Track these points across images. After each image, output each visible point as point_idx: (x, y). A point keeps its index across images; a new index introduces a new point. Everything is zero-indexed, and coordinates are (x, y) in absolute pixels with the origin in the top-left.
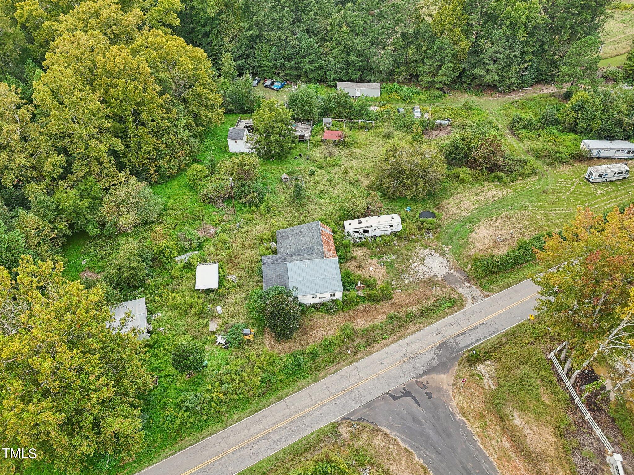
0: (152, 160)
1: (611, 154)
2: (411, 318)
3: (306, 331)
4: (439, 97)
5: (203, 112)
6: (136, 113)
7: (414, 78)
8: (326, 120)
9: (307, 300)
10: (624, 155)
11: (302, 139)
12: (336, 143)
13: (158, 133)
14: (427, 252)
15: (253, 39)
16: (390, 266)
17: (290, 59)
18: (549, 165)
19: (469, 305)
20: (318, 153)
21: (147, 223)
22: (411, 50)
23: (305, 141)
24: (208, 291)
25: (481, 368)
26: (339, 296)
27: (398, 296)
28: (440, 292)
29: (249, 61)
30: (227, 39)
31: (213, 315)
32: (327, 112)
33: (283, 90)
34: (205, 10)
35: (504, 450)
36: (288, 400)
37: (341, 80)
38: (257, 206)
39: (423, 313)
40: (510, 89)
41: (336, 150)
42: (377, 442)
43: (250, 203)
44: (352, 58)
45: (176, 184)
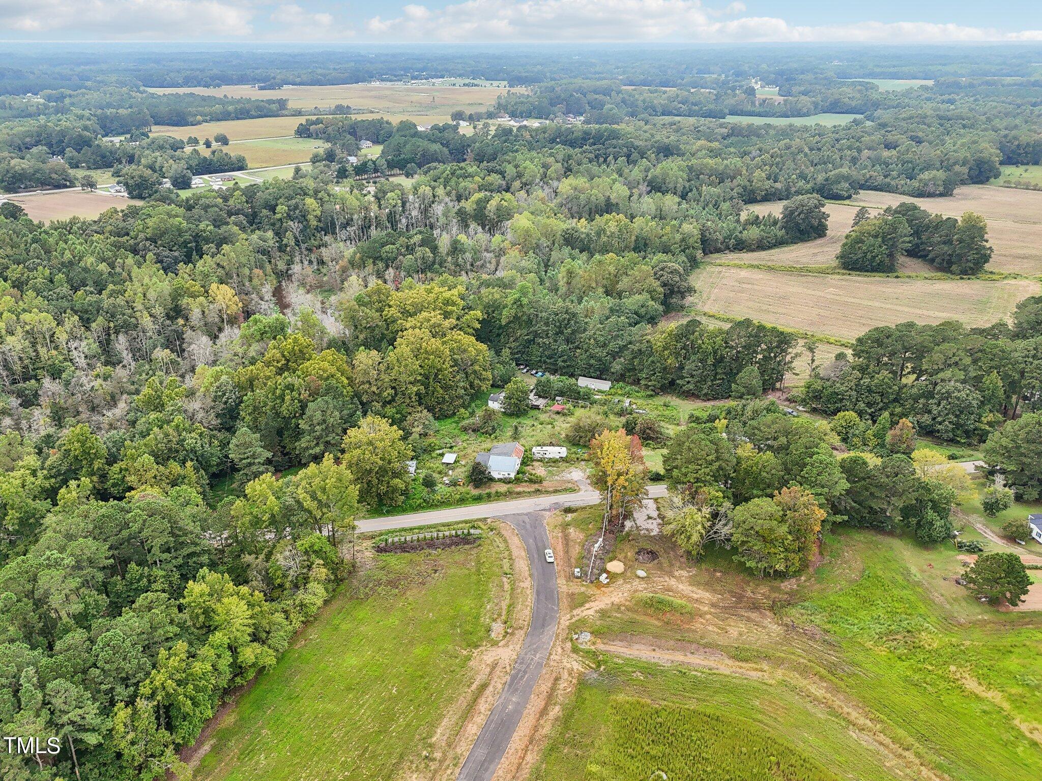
0: (439, 404)
2: (547, 492)
3: (490, 487)
4: (652, 396)
5: (477, 382)
6: (436, 375)
7: (637, 382)
8: (557, 398)
9: (496, 476)
11: (537, 408)
12: (558, 413)
13: (446, 388)
14: (576, 469)
15: (529, 341)
16: (550, 472)
17: (550, 357)
19: (582, 493)
20: (543, 417)
21: (427, 435)
22: (636, 362)
23: (539, 409)
24: (448, 464)
25: (569, 515)
26: (512, 476)
27: (545, 483)
28: (570, 485)
29: (524, 356)
30: (511, 339)
31: (446, 475)
32: (561, 394)
34: (500, 320)
35: (557, 536)
36: (469, 507)
37: (584, 376)
38: (490, 435)
39: (556, 491)
40: (707, 398)
41: (557, 417)
42: (503, 525)
43: (486, 433)
44: (592, 361)
45: (450, 421)
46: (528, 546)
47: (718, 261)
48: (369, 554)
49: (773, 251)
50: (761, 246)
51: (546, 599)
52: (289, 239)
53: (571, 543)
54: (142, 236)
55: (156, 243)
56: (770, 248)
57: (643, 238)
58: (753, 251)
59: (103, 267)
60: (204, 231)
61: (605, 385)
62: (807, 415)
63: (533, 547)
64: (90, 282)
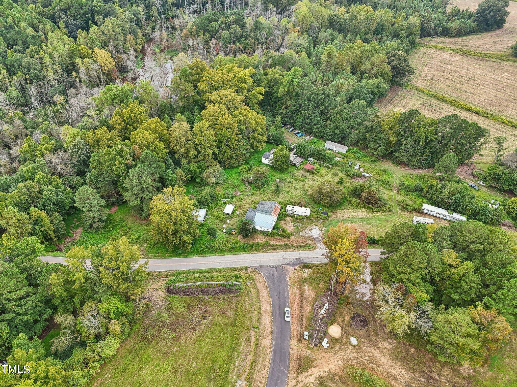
0: (228, 159)
1: (434, 214)
2: (293, 247)
3: (253, 238)
4: (375, 161)
5: (256, 144)
7: (366, 148)
8: (310, 159)
9: (258, 228)
10: (441, 216)
11: (294, 165)
12: (308, 171)
13: (234, 149)
14: (315, 227)
15: (295, 110)
16: (297, 227)
17: (309, 124)
18: (401, 210)
19: (317, 250)
20: (298, 173)
21: (218, 184)
22: (368, 135)
23: (296, 166)
24: (228, 214)
25: (307, 270)
26: (270, 230)
27: (293, 239)
28: (309, 242)
29: (291, 119)
30: (284, 107)
31: (225, 222)
32: (312, 155)
33: (302, 137)
34: (277, 92)
35: (295, 293)
36: (237, 256)
37: (330, 140)
38: (260, 189)
39: (299, 247)
40: (414, 167)
41: (307, 174)
42: (258, 276)
43: (257, 187)
44: (337, 131)
45: (235, 170)
46: (273, 300)
47: (429, 44)
48: (162, 293)
49: (466, 38)
50: (460, 33)
51: (280, 361)
52: (154, 12)
53: (305, 301)
54: (58, 7)
55: (66, 12)
56: (464, 35)
57: (381, 25)
58: (452, 37)
59: (30, 31)
60: (96, 6)
61: (343, 149)
62: (485, 189)
63: (277, 302)
64: (20, 43)
